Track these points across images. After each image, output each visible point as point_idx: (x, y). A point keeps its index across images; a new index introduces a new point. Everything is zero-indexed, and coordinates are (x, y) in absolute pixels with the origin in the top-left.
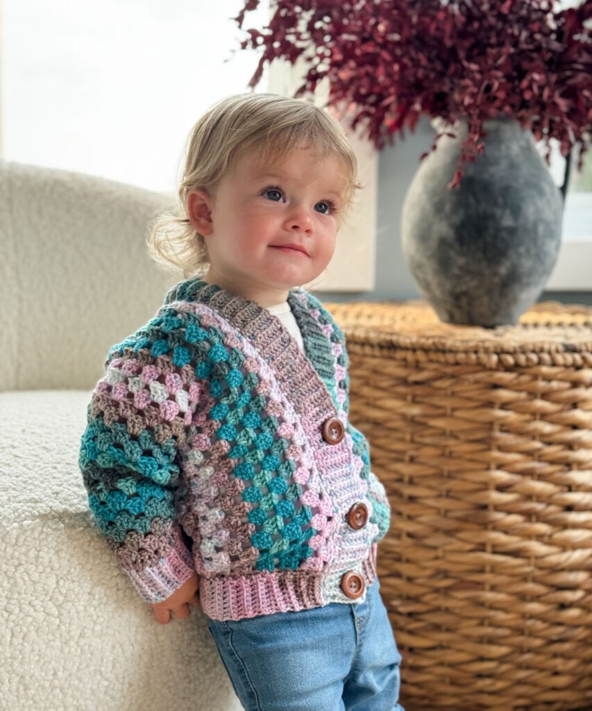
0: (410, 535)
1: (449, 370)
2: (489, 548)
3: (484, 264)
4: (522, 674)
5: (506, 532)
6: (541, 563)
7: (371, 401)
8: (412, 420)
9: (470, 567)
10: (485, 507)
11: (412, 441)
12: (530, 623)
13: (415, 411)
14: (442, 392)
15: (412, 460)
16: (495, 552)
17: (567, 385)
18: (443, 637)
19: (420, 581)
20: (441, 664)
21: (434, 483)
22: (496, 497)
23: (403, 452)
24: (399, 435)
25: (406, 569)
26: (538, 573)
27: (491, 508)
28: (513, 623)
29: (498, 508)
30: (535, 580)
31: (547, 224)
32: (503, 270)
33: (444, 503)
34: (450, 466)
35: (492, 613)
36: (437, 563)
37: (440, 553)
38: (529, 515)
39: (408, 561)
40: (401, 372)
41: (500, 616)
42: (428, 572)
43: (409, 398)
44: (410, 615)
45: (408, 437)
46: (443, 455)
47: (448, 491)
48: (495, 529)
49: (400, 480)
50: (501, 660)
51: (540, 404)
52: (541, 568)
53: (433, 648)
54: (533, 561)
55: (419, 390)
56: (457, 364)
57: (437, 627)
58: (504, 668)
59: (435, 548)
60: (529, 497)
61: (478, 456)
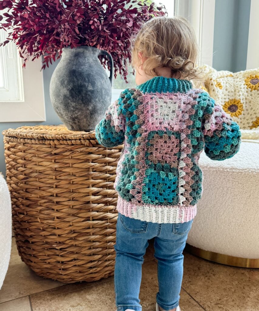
0: (58, 218)
1: (69, 147)
2: (91, 219)
3: (83, 105)
4: (107, 263)
5: (97, 212)
6: (112, 220)
7: (37, 163)
8: (55, 170)
9: (84, 227)
10: (88, 202)
11: (56, 179)
12: (109, 244)
13: (56, 166)
14: (67, 157)
15: (57, 187)
16: (93, 220)
17: (118, 150)
18: (75, 256)
19: (64, 236)
20: (75, 266)
21: (67, 195)
22: (93, 198)
23: (52, 184)
24: (51, 177)
25: (57, 232)
26: (111, 224)
27: (91, 202)
28: (103, 246)
29: (94, 202)
30: (110, 228)
31: (106, 90)
32: (90, 108)
33: (71, 203)
34: (73, 187)
35: (94, 243)
36: (70, 228)
37: (71, 224)
38: (106, 203)
39: (58, 228)
40: (49, 150)
41: (97, 244)
42: (67, 232)
43: (53, 161)
44: (61, 249)
45: (54, 177)
46: (70, 183)
47: (73, 198)
48: (93, 211)
49: (52, 196)
50: (99, 260)
51: (107, 159)
52: (112, 223)
53: (71, 261)
54: (109, 220)
55: (57, 157)
56: (73, 145)
57: (72, 253)
58: (100, 263)
59: (69, 222)
60: (105, 196)
61: (85, 182)
